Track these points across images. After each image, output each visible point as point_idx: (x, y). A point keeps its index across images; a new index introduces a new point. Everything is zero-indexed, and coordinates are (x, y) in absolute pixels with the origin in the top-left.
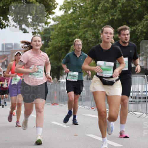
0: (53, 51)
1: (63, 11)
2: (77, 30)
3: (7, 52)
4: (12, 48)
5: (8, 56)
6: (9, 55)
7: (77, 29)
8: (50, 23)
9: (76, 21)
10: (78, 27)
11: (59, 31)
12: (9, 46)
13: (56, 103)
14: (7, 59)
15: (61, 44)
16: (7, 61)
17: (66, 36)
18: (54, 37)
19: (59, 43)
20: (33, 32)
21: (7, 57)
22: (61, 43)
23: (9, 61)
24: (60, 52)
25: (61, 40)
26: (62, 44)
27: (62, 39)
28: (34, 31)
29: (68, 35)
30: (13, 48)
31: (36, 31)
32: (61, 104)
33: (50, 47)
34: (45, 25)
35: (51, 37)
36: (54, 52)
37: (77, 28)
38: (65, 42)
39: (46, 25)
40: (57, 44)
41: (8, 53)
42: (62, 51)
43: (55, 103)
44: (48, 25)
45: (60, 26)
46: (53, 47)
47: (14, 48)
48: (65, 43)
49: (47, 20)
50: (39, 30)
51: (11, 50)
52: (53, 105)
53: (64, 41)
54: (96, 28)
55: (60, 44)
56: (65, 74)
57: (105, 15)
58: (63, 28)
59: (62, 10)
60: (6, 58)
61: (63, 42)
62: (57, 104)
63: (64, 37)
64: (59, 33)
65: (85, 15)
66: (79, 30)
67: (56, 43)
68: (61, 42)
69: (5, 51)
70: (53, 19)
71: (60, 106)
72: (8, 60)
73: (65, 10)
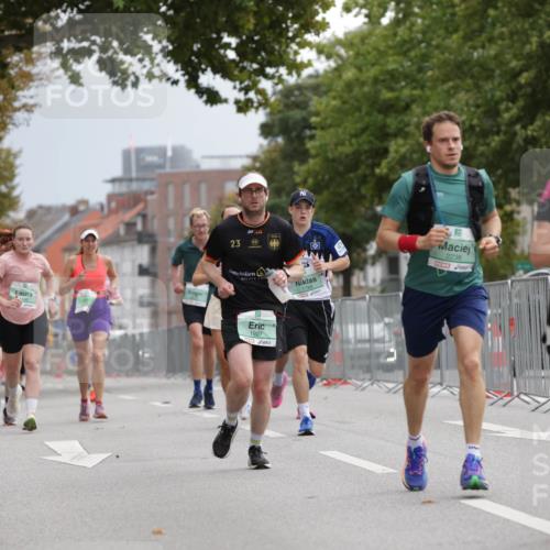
0: (323, 176)
1: (356, 16)
2: (415, 88)
3: (144, 180)
4: (161, 166)
5: (149, 198)
6: (152, 193)
7: (414, 84)
8: (309, 64)
9: (412, 54)
10: (421, 75)
11: (346, 95)
12: (151, 159)
13: (340, 380)
14: (146, 207)
15: (355, 147)
16: (144, 217)
17: (375, 113)
18: (326, 119)
19: (347, 143)
20: (237, 102)
21: (146, 201)
22: (354, 141)
23: (153, 217)
24: (352, 175)
25: (353, 132)
26: (359, 145)
27: (359, 126)
28: (241, 96)
29: (380, 112)
30: (168, 165)
31: (252, 95)
32: (359, 383)
33: (311, 161)
34: (290, 73)
35: (314, 119)
36: (327, 177)
37: (414, 80)
38: (371, 138)
39: (294, 73)
40: (340, 149)
41: (146, 186)
42: (360, 172)
43: (335, 380)
44: (299, 75)
45: (349, 74)
46: (327, 160)
47: (172, 167)
48: (370, 142)
49: (296, 53)
50: (261, 92)
51: (160, 175)
52: (328, 384)
53: (368, 132)
54: (490, 77)
55: (351, 145)
56: (373, 264)
57: (527, 26)
58: (363, 84)
59: (356, 10)
60: (140, 207)
61: (364, 137)
62: (345, 383)
63: (367, 119)
64: (344, 103)
65: (446, 29)
66: (422, 87)
67: (337, 145)
68: (352, 136)
69: (138, 179)
70: (320, 50)
71: (357, 387)
72: (150, 212)
73: (364, 11)
